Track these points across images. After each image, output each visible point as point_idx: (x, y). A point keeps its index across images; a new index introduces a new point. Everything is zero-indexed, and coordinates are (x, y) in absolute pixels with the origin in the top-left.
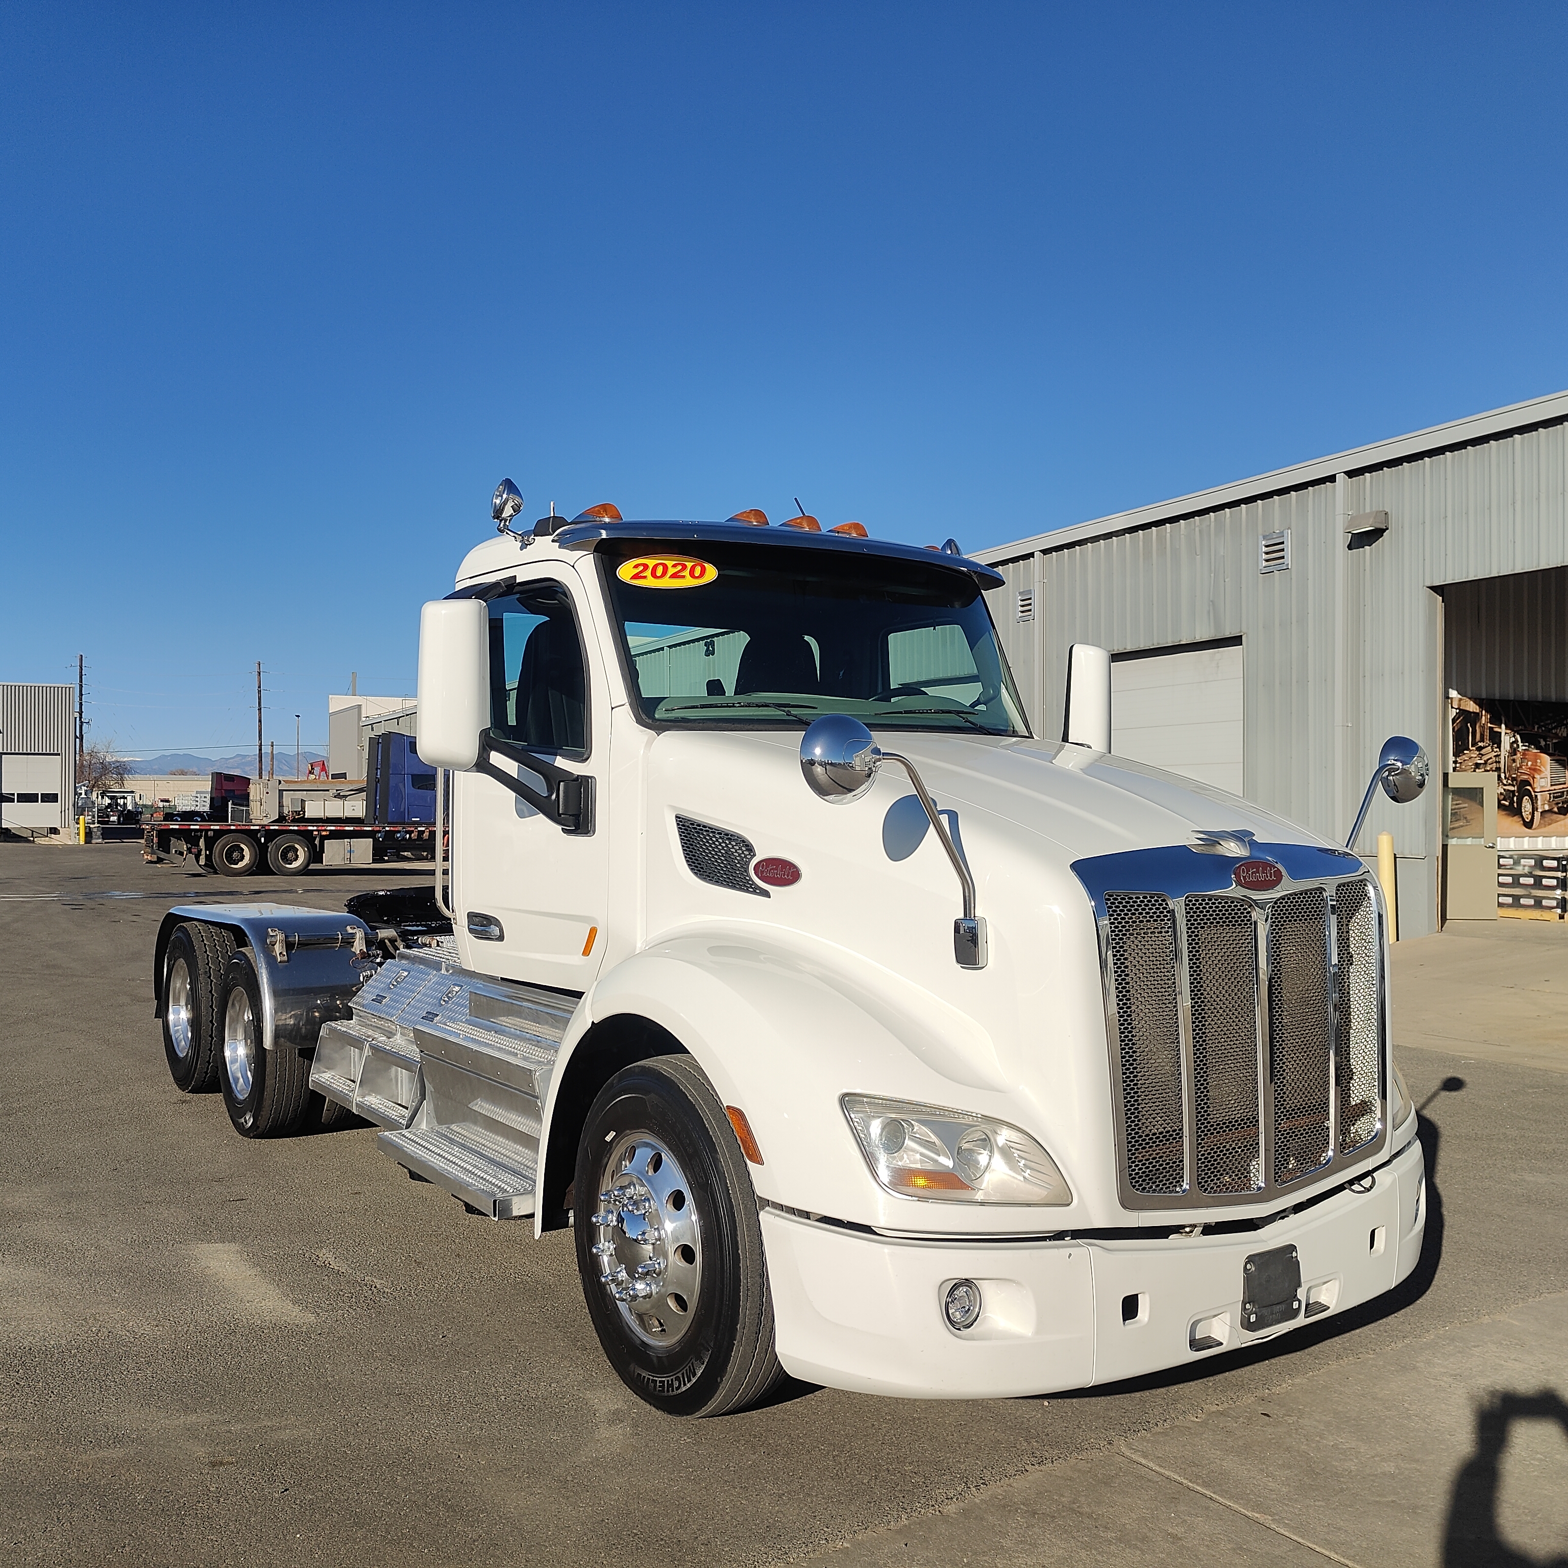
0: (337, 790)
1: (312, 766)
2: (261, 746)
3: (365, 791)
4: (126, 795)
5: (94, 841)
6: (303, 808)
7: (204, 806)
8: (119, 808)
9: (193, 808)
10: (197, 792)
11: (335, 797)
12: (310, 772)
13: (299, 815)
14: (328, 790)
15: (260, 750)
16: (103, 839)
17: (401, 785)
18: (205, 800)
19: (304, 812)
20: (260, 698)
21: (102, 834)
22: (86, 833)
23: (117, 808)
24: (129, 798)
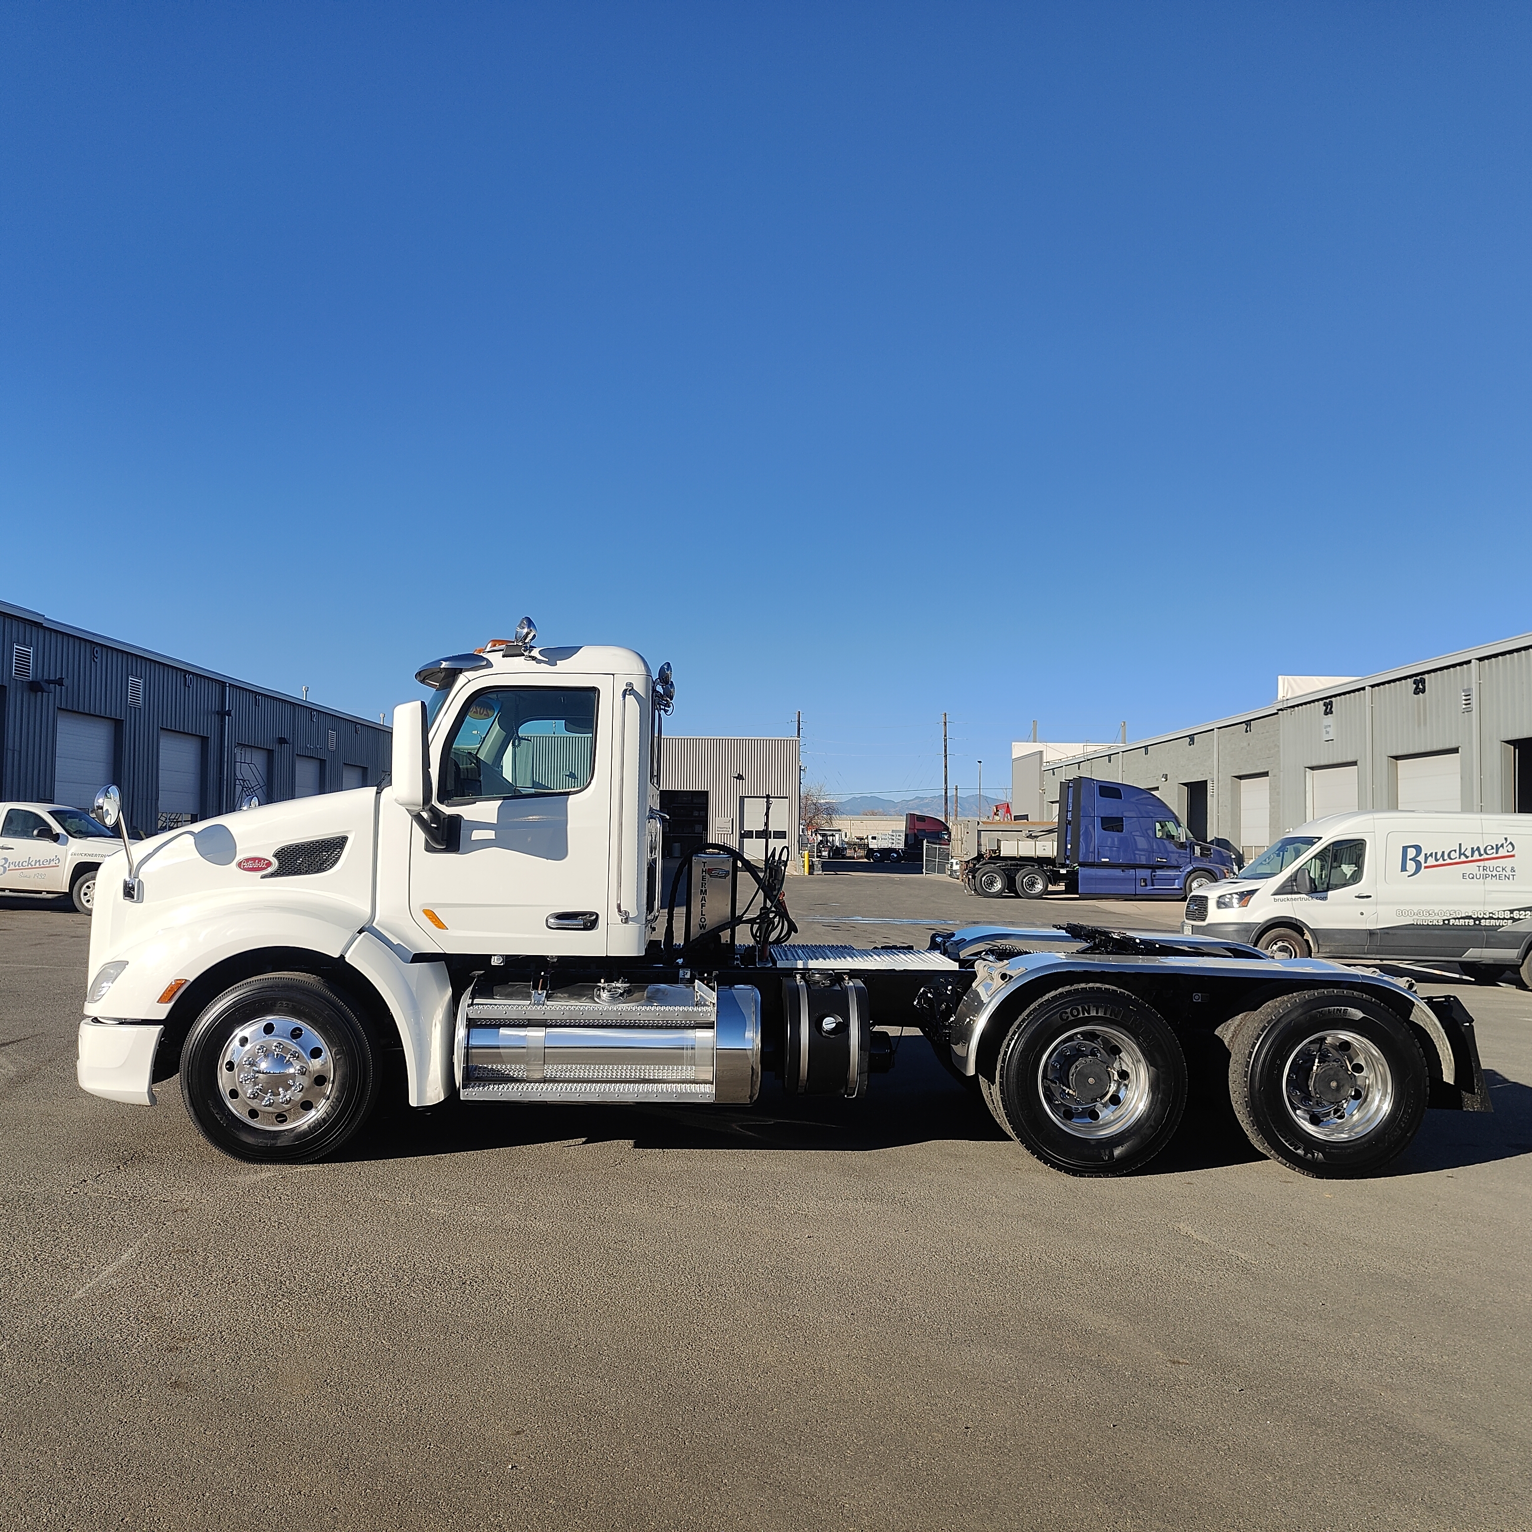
0: (1029, 831)
1: (997, 809)
2: (946, 789)
3: (1056, 832)
4: (834, 833)
5: (815, 873)
6: (999, 847)
7: (899, 843)
8: (829, 844)
9: (890, 846)
10: (893, 831)
11: (1027, 837)
12: (995, 814)
13: (995, 853)
14: (1021, 831)
15: (946, 793)
16: (823, 871)
17: (1090, 827)
18: (899, 838)
19: (1000, 851)
20: (946, 746)
21: (822, 867)
22: (810, 866)
23: (827, 844)
24: (837, 836)
